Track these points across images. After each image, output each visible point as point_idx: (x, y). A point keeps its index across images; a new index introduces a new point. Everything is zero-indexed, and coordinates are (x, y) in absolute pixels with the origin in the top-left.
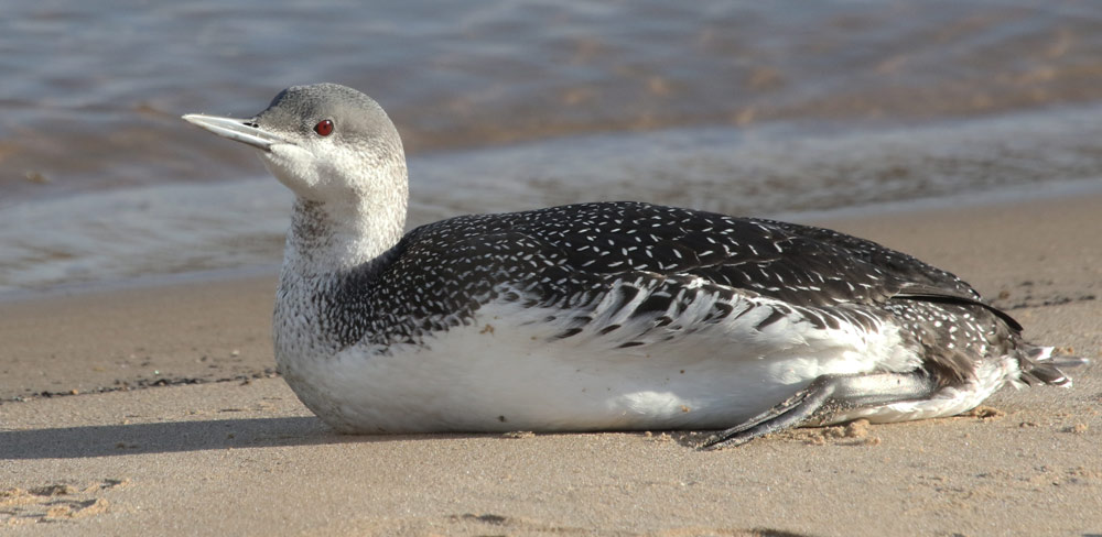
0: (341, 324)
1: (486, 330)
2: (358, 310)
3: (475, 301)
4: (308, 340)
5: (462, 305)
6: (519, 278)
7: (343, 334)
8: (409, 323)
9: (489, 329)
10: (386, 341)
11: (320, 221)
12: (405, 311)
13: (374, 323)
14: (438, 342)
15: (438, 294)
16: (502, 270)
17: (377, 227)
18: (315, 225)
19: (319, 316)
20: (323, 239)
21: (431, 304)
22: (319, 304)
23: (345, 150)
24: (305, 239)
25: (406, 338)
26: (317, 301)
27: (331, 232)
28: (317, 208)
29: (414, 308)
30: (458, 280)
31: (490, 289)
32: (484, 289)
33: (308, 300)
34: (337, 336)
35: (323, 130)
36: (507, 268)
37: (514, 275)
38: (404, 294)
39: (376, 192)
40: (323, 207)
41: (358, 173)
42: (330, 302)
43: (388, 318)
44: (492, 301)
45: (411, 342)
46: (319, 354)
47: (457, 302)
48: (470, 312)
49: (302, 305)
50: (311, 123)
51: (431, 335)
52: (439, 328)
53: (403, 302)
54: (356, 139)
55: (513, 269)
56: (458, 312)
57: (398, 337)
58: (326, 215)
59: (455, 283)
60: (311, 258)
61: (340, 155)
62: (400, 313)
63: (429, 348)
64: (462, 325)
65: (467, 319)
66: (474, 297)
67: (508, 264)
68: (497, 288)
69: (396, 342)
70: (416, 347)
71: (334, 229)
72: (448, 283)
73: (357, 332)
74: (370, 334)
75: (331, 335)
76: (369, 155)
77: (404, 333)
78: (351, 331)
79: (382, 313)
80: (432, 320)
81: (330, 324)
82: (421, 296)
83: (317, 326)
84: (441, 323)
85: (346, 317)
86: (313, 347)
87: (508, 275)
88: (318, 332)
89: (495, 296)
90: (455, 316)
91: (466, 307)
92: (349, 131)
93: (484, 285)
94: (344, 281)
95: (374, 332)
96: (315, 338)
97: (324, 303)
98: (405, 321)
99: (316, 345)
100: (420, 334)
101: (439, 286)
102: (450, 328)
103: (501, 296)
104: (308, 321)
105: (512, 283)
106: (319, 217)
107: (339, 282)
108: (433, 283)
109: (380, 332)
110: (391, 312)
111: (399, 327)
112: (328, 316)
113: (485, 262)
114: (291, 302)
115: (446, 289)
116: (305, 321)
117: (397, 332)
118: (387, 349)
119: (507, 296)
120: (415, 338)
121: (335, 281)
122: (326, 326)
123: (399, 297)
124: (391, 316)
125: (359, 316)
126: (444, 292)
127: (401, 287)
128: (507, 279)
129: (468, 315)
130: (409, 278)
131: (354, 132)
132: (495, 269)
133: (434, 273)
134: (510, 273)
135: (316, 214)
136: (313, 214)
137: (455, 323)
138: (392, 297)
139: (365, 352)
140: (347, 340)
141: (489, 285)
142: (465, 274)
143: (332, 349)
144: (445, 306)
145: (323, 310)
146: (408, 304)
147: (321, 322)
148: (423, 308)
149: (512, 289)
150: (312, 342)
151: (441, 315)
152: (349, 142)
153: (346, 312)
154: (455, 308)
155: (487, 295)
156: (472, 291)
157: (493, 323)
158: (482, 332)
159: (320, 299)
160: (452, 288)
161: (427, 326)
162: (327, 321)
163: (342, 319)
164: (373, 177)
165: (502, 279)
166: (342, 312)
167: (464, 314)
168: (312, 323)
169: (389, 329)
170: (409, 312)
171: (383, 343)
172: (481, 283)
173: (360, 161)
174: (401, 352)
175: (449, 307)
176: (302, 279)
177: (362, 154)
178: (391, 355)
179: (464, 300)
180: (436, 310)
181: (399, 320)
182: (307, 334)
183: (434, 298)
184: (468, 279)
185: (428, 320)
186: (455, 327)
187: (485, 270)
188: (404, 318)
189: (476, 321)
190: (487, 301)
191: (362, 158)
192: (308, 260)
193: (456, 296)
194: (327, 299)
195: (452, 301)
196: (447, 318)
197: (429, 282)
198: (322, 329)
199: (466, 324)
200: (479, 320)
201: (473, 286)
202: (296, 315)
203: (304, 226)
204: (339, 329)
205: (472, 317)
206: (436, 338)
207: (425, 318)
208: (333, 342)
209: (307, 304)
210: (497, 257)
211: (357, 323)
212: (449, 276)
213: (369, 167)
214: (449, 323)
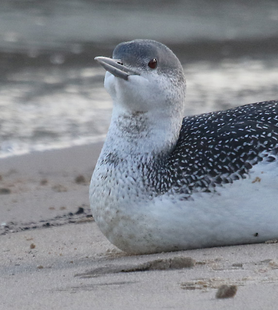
0: (156, 182)
1: (256, 181)
2: (165, 173)
3: (249, 164)
4: (134, 191)
5: (241, 166)
6: (271, 148)
7: (158, 187)
8: (206, 179)
9: (258, 180)
10: (189, 192)
11: (143, 122)
12: (203, 172)
13: (178, 181)
14: (225, 190)
15: (224, 161)
16: (259, 144)
17: (175, 124)
18: (140, 125)
19: (142, 177)
20: (144, 133)
21: (220, 167)
22: (143, 170)
23: (163, 77)
24: (132, 134)
25: (205, 189)
26: (141, 168)
27: (150, 128)
28: (141, 115)
29: (209, 171)
30: (234, 152)
31: (257, 155)
32: (252, 156)
33: (135, 168)
34: (154, 189)
35: (152, 65)
36: (262, 142)
37: (268, 146)
38: (200, 162)
39: (177, 102)
40: (146, 114)
41: (170, 91)
42: (149, 169)
43: (190, 177)
44: (259, 163)
45: (208, 191)
46: (142, 200)
47: (237, 165)
48: (246, 170)
49: (130, 171)
50: (147, 61)
51: (222, 186)
52: (227, 181)
53: (201, 167)
54: (168, 70)
55: (266, 143)
56: (239, 171)
57: (199, 189)
58: (147, 119)
59: (233, 153)
60: (136, 144)
61: (161, 80)
62: (199, 174)
63: (219, 194)
64: (241, 179)
65: (245, 174)
66: (247, 161)
67: (262, 140)
68: (260, 155)
69: (197, 191)
70: (211, 194)
71: (151, 127)
72: (229, 154)
73: (166, 186)
74: (176, 188)
75: (149, 188)
76: (175, 80)
77: (203, 186)
78: (162, 185)
79: (184, 174)
80: (222, 177)
81: (149, 181)
82: (213, 163)
83: (141, 183)
84: (228, 179)
85: (159, 177)
86: (138, 196)
87: (264, 147)
88: (142, 186)
89: (261, 159)
90: (237, 173)
91: (243, 167)
92: (164, 66)
93: (252, 153)
94: (156, 157)
95: (179, 186)
96: (139, 190)
97: (145, 169)
98: (203, 178)
99: (140, 194)
100: (214, 186)
101: (223, 156)
102: (233, 181)
103: (264, 159)
104: (135, 180)
105: (269, 151)
106: (142, 120)
107: (154, 157)
108: (218, 155)
109: (185, 186)
110: (192, 174)
111: (199, 182)
112: (148, 177)
113: (248, 140)
114: (121, 170)
115: (228, 158)
116: (133, 181)
117: (198, 185)
118: (189, 196)
119: (268, 159)
120: (211, 189)
121: (152, 157)
122: (147, 183)
123: (197, 164)
124: (192, 176)
125: (166, 177)
126: (227, 160)
127: (197, 159)
128: (265, 149)
129: (245, 173)
130: (200, 153)
131: (167, 66)
132: (255, 143)
133: (217, 149)
134: (265, 145)
135: (141, 118)
136: (138, 119)
137: (237, 178)
138: (191, 165)
139: (173, 199)
140: (160, 190)
141: (255, 153)
142: (239, 147)
143: (150, 196)
144: (229, 168)
145: (145, 174)
146: (204, 168)
147: (144, 181)
148: (215, 170)
149: (270, 155)
150: (137, 192)
151: (227, 174)
152: (165, 73)
153: (159, 175)
154: (236, 169)
155: (256, 159)
156: (245, 158)
157: (260, 176)
158: (254, 182)
159: (143, 167)
160: (232, 157)
161: (219, 181)
162: (147, 180)
163: (157, 179)
164: (176, 93)
165: (262, 149)
166: (157, 175)
167: (243, 172)
168: (138, 180)
169: (192, 184)
170: (206, 173)
171: (187, 193)
172: (250, 152)
173: (170, 84)
174: (200, 198)
175: (233, 169)
176: (129, 156)
177: (171, 79)
178: (193, 200)
179: (241, 164)
180: (224, 171)
181: (198, 178)
182: (134, 187)
183: (222, 164)
184: (241, 151)
185: (219, 177)
186: (237, 180)
187: (250, 145)
188: (202, 177)
189: (250, 176)
190: (256, 163)
191: (172, 81)
192: (134, 146)
193: (236, 161)
194: (147, 167)
195: (234, 165)
196: (232, 175)
197: (216, 154)
198: (144, 185)
199: (244, 178)
200: (252, 175)
201: (245, 155)
202: (126, 177)
203: (131, 127)
204: (155, 184)
205: (247, 173)
206: (225, 188)
207: (217, 176)
208: (150, 192)
209: (134, 170)
210: (253, 136)
211: (165, 180)
212: (227, 150)
213: (174, 87)
214: (233, 178)
